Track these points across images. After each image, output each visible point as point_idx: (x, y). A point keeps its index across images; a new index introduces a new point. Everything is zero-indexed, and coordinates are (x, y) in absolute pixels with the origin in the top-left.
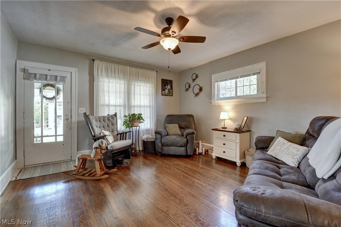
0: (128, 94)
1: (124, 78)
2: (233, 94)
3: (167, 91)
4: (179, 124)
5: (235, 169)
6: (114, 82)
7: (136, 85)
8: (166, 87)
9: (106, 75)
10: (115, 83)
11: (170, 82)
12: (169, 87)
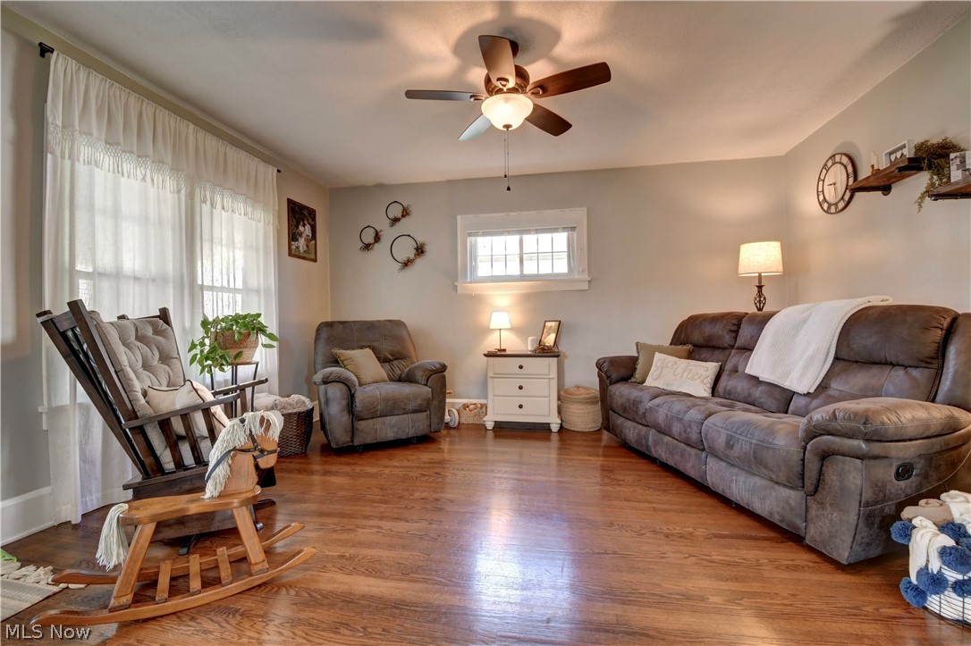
0: (190, 236)
1: (175, 169)
2: (514, 270)
3: (302, 243)
4: (374, 349)
5: (548, 439)
6: (140, 177)
7: (219, 206)
8: (301, 228)
9: (103, 137)
10: (144, 179)
11: (310, 214)
12: (307, 230)
